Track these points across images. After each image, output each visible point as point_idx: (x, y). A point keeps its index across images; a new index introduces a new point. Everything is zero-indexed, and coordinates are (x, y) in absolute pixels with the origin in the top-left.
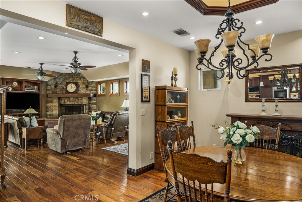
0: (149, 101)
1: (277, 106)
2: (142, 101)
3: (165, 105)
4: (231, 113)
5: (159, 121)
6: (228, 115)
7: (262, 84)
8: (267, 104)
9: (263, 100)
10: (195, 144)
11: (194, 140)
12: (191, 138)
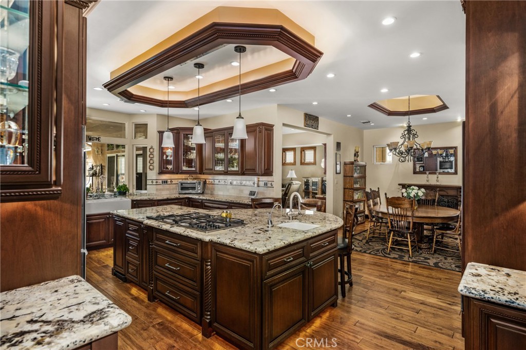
0: (340, 173)
1: (438, 177)
2: (336, 173)
3: (352, 176)
4: (401, 183)
5: (347, 189)
6: (399, 185)
7: (426, 155)
8: (430, 176)
9: (427, 172)
10: (380, 203)
11: (380, 200)
12: (378, 199)
